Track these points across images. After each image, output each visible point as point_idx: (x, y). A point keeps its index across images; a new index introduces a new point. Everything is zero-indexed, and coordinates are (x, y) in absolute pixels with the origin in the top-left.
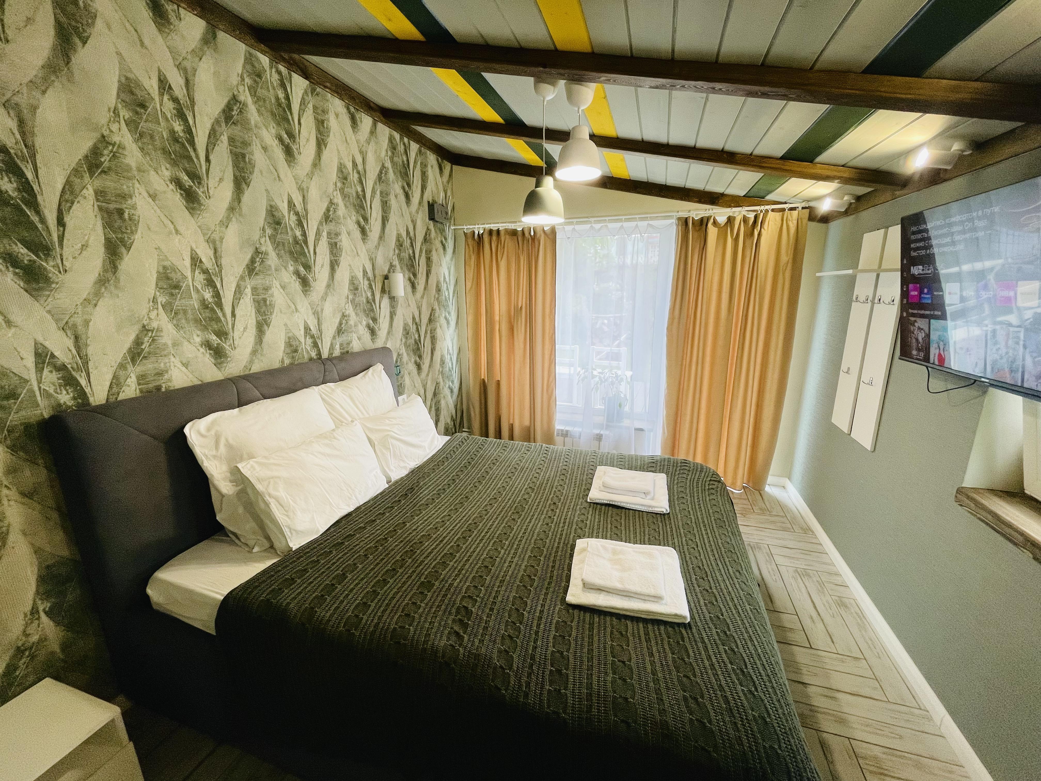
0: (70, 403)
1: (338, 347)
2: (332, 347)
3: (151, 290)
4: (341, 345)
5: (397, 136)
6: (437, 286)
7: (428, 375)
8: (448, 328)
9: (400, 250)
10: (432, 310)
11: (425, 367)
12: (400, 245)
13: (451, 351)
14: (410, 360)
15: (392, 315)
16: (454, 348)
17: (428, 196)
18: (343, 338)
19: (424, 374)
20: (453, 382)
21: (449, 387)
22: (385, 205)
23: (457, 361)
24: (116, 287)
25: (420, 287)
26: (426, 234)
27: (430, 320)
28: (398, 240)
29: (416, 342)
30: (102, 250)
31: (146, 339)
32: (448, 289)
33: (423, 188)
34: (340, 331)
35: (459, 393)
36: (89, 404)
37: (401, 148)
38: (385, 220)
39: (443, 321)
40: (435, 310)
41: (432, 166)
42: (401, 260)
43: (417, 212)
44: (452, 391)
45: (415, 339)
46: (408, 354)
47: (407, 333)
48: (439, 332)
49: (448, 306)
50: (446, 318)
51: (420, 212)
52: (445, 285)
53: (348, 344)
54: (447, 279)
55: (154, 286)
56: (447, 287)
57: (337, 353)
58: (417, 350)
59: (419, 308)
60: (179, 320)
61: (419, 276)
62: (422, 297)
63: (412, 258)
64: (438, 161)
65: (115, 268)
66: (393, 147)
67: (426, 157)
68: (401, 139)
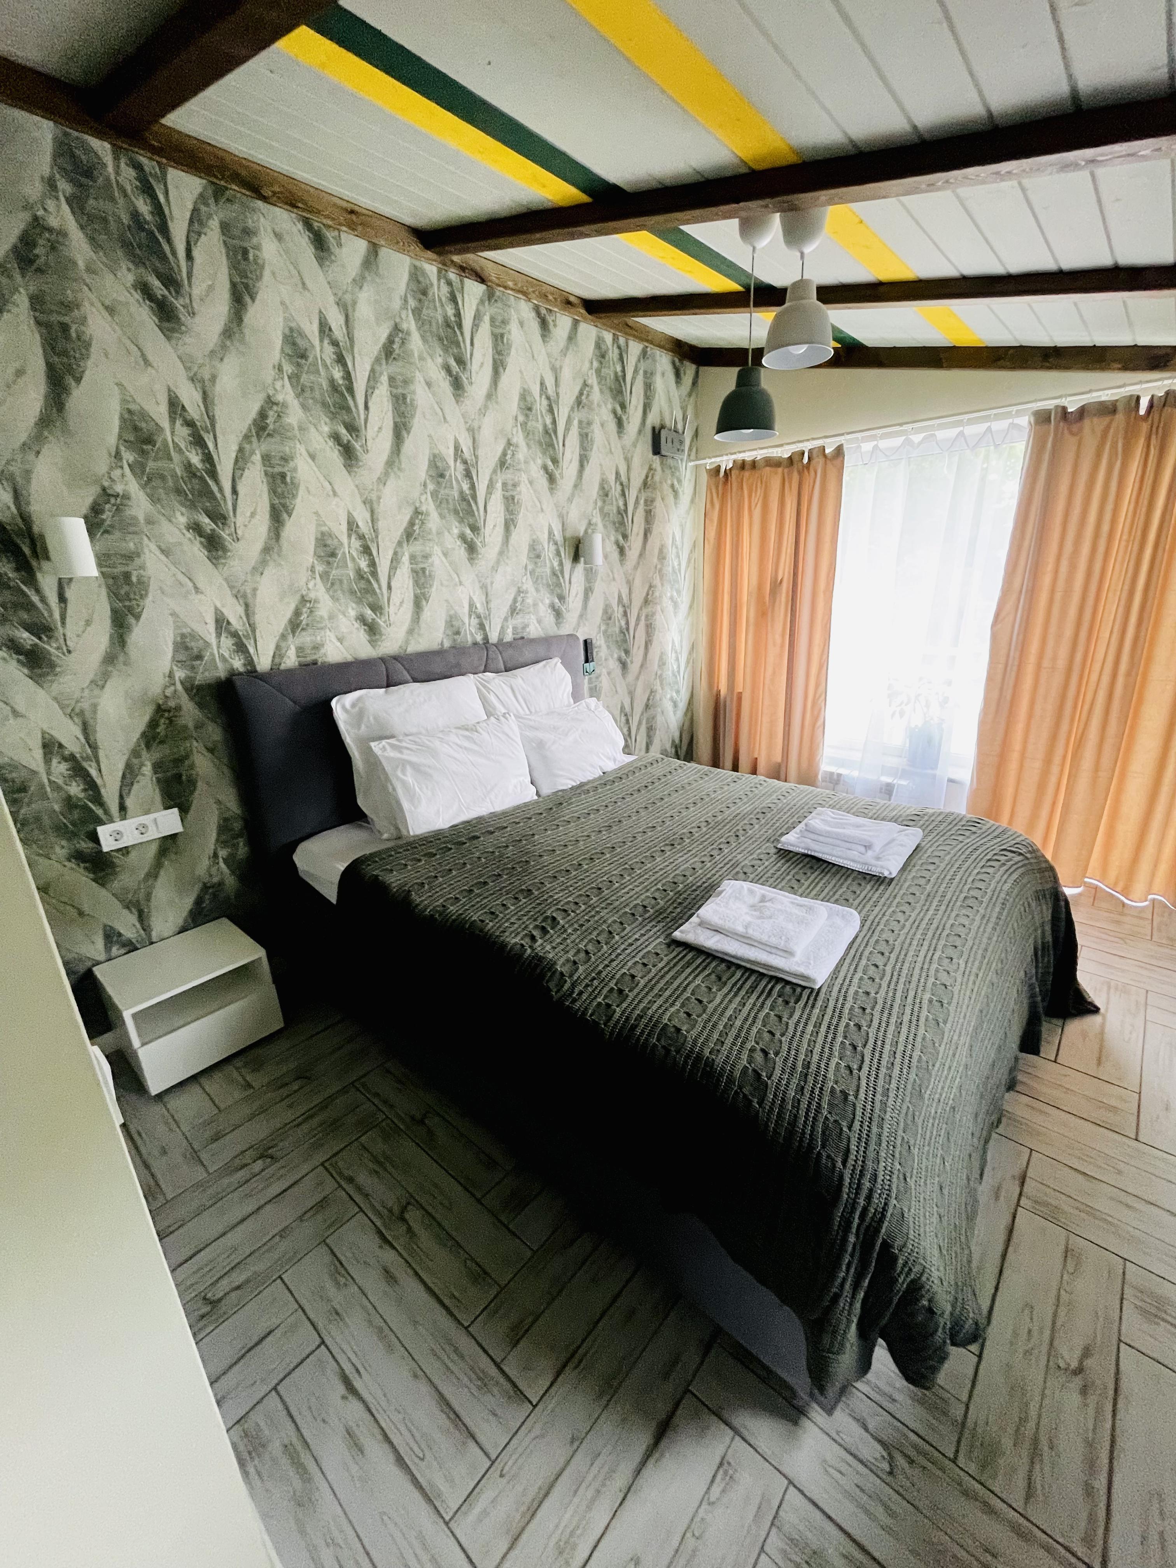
0: (242, 669)
1: (510, 631)
2: (503, 630)
3: (309, 558)
4: (515, 628)
5: (608, 337)
6: (661, 551)
7: (637, 678)
8: (675, 613)
9: (604, 502)
10: (651, 587)
11: (634, 668)
12: (605, 493)
13: (678, 647)
14: (612, 656)
15: (588, 591)
16: (684, 643)
17: (653, 419)
18: (518, 621)
19: (631, 677)
20: (678, 692)
21: (672, 699)
22: (585, 438)
23: (688, 662)
24: (279, 555)
25: (633, 554)
26: (647, 477)
27: (646, 602)
28: (602, 487)
29: (622, 632)
30: (267, 516)
31: (305, 610)
32: (678, 556)
33: (647, 408)
34: (513, 611)
35: (688, 709)
36: (256, 671)
37: (613, 354)
38: (583, 461)
39: (667, 603)
40: (655, 586)
41: (663, 374)
42: (604, 515)
43: (634, 445)
44: (675, 705)
45: (621, 627)
46: (608, 647)
47: (608, 617)
48: (659, 619)
49: (677, 581)
50: (672, 598)
51: (639, 446)
52: (674, 550)
53: (524, 628)
54: (678, 543)
55: (312, 553)
56: (678, 553)
57: (509, 637)
58: (623, 642)
59: (630, 584)
60: (335, 591)
61: (632, 538)
62: (636, 568)
63: (622, 513)
64: (673, 363)
65: (278, 536)
66: (602, 355)
67: (654, 361)
68: (615, 338)
